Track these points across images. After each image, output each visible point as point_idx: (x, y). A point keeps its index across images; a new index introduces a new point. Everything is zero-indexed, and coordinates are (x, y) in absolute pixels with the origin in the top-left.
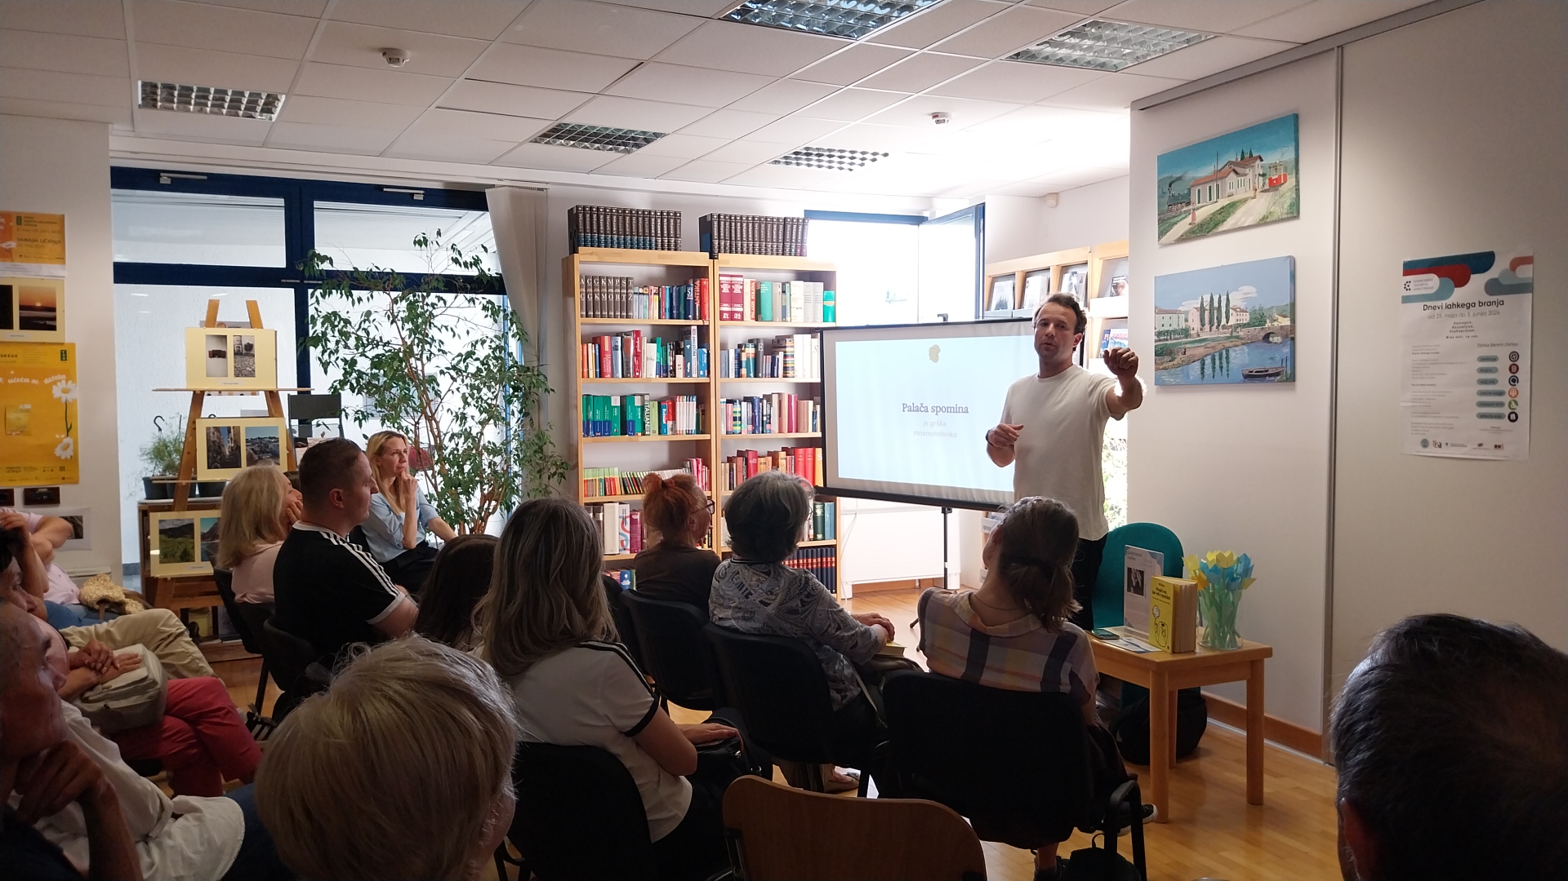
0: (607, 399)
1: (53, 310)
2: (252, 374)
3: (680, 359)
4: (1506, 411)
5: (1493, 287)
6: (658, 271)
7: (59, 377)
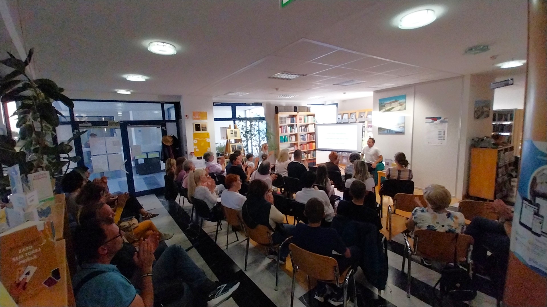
0: (282, 137)
1: (206, 127)
2: (237, 136)
3: (293, 129)
4: (443, 139)
5: (441, 122)
6: (288, 116)
7: (207, 138)
